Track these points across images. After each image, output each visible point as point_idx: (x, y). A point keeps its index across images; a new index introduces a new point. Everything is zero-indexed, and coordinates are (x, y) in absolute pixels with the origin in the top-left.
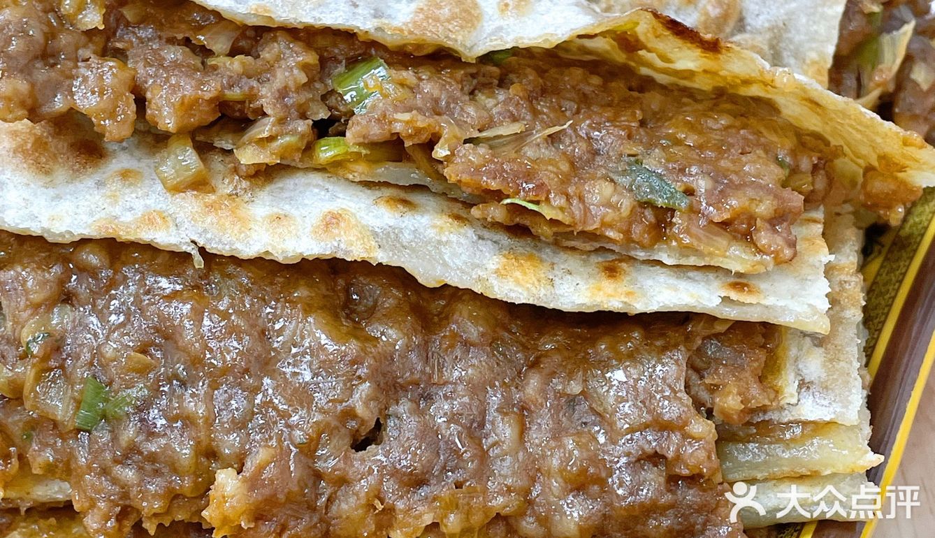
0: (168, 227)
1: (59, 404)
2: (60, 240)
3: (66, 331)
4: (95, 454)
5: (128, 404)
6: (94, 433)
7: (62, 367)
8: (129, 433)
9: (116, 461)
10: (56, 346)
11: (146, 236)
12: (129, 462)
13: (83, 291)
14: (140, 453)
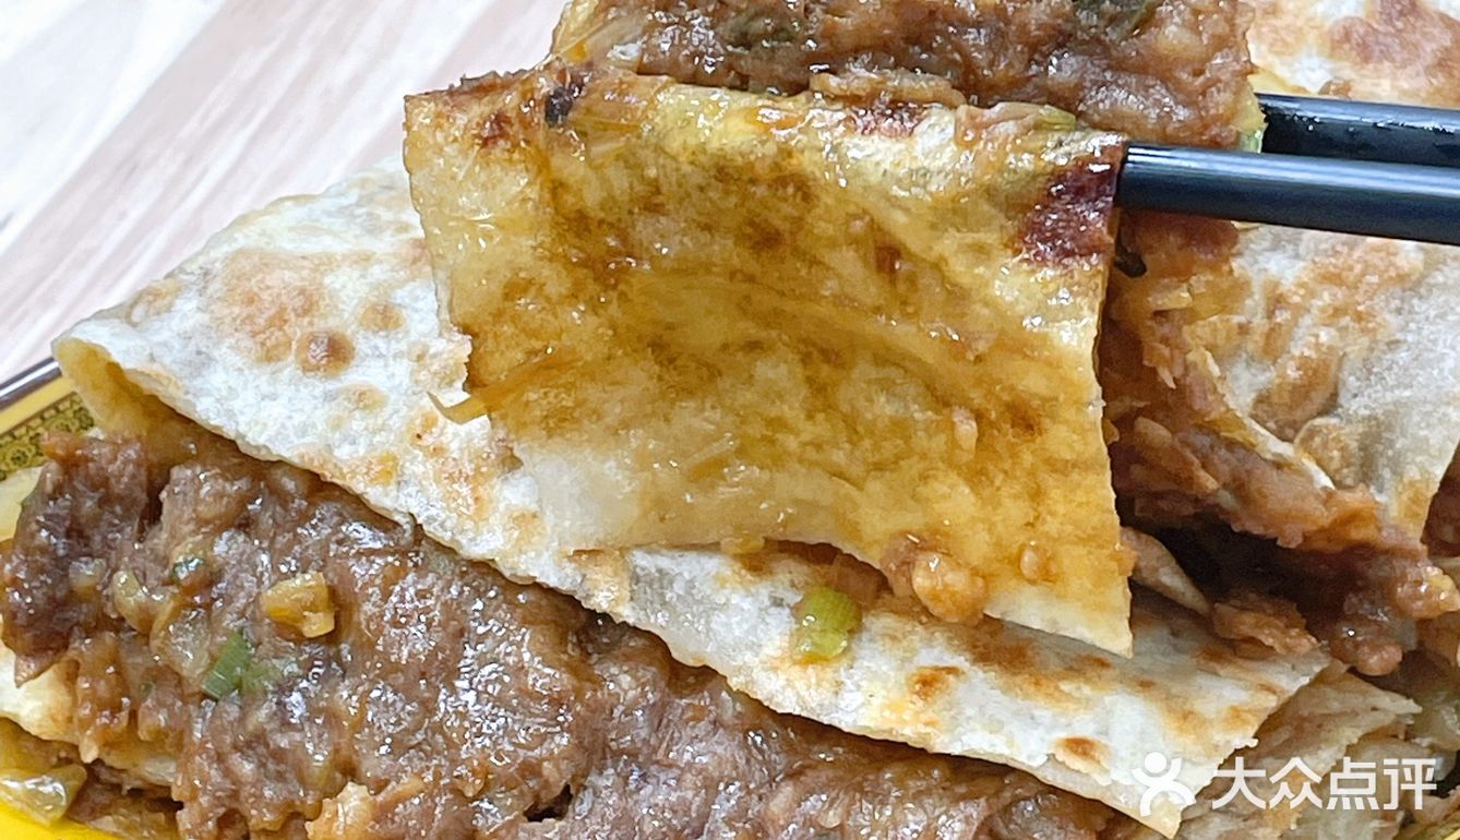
0: (389, 484)
1: (190, 654)
2: (254, 453)
3: (228, 563)
4: (215, 732)
5: (269, 678)
6: (221, 703)
7: (208, 606)
8: (262, 714)
9: (236, 747)
10: (209, 577)
11: (358, 486)
12: (251, 752)
13: (266, 521)
14: (267, 745)
